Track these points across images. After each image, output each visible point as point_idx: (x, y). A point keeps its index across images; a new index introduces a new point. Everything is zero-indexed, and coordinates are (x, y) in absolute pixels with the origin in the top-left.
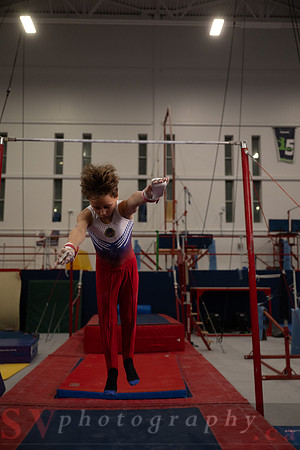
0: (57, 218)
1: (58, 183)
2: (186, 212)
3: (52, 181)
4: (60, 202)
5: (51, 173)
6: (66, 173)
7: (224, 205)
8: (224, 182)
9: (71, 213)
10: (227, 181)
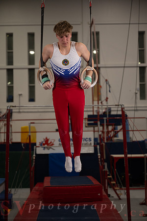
0: (10, 99)
1: (10, 72)
2: (107, 98)
3: (5, 71)
4: (12, 87)
5: (4, 64)
6: (16, 64)
7: (138, 87)
8: (138, 68)
9: (20, 95)
10: (141, 68)
